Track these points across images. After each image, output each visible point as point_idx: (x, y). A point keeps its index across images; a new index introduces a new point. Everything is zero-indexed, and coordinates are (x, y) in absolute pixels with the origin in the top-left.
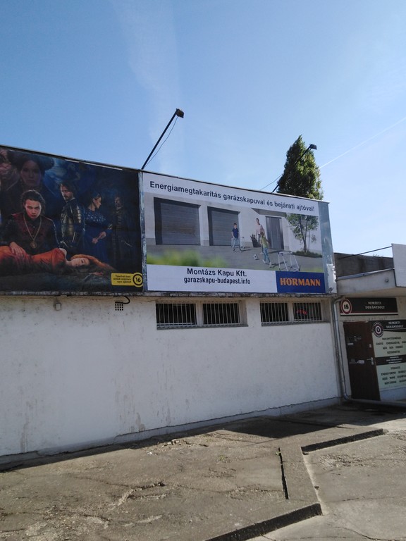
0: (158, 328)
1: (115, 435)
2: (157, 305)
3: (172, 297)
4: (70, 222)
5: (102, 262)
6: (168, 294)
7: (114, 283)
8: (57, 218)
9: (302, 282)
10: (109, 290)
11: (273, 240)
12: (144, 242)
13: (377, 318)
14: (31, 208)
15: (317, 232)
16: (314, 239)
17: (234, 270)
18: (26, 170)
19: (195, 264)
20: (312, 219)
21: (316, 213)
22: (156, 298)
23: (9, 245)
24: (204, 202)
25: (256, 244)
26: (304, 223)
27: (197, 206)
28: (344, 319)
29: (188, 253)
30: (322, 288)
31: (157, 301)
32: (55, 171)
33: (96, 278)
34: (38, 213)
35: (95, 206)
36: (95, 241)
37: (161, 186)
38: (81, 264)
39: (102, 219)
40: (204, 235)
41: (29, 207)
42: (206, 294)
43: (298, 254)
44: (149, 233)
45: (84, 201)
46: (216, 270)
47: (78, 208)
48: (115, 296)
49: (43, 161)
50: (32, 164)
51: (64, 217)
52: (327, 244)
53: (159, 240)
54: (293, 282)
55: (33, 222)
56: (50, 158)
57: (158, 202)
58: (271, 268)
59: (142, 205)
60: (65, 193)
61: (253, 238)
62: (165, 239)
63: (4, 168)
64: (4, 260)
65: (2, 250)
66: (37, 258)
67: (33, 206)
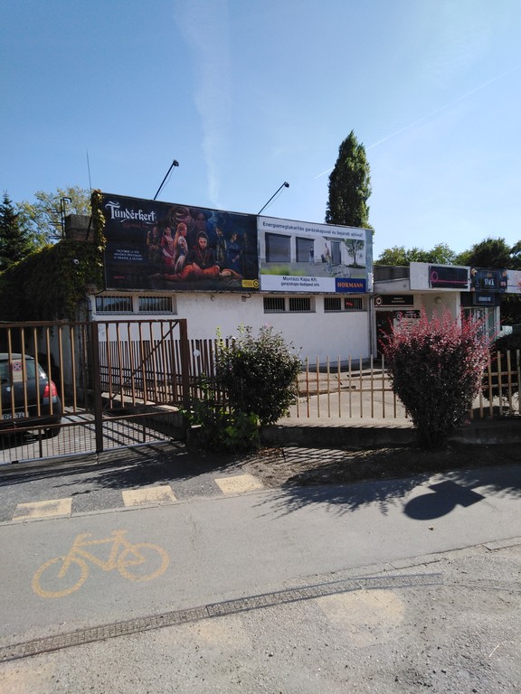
0: (265, 313)
2: (264, 299)
3: (274, 294)
4: (221, 250)
5: (238, 273)
6: (272, 292)
7: (244, 286)
8: (215, 248)
9: (351, 285)
10: (240, 289)
11: (335, 258)
13: (399, 309)
15: (363, 252)
16: (361, 256)
17: (310, 278)
18: (199, 219)
19: (287, 274)
20: (360, 242)
21: (364, 238)
23: (192, 264)
24: (293, 233)
25: (324, 260)
26: (355, 245)
27: (290, 237)
28: (377, 309)
29: (284, 267)
30: (364, 289)
31: (265, 296)
32: (213, 219)
33: (234, 283)
34: (206, 245)
35: (234, 239)
36: (234, 261)
37: (269, 225)
38: (227, 275)
39: (237, 247)
40: (293, 256)
41: (201, 242)
42: (294, 292)
43: (350, 266)
44: (262, 256)
45: (228, 237)
46: (299, 278)
47: (225, 241)
48: (243, 293)
49: (206, 213)
50: (201, 215)
51: (218, 246)
52: (369, 259)
53: (268, 260)
54: (346, 285)
55: (203, 250)
56: (210, 211)
57: (267, 235)
58: (333, 276)
59: (259, 238)
60: (218, 232)
61: (322, 256)
62: (271, 259)
63: (189, 218)
64: (190, 273)
65: (189, 267)
66: (206, 271)
67: (203, 242)
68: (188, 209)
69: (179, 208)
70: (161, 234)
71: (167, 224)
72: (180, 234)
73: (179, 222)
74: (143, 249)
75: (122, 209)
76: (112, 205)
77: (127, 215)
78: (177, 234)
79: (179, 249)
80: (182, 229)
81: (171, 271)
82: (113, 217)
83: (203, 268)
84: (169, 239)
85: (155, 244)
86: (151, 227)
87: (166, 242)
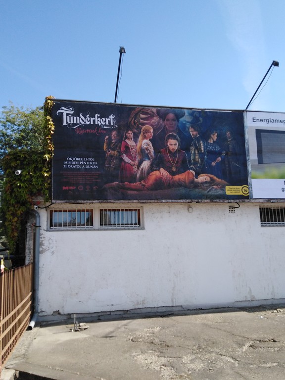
0: (262, 226)
1: (233, 301)
2: (260, 209)
3: (272, 202)
4: (196, 152)
5: (219, 178)
6: (269, 200)
7: (228, 193)
8: (188, 150)
10: (224, 197)
12: (249, 163)
14: (171, 144)
18: (168, 120)
22: (259, 204)
23: (159, 170)
31: (260, 206)
32: (186, 118)
33: (215, 190)
34: (176, 148)
35: (213, 139)
36: (214, 164)
37: (261, 121)
38: (205, 181)
39: (218, 148)
41: (170, 144)
44: (253, 156)
45: (205, 137)
47: (201, 142)
48: (229, 202)
49: (178, 112)
50: (171, 116)
51: (192, 148)
53: (260, 161)
55: (173, 154)
56: (182, 110)
57: (259, 132)
59: (247, 136)
60: (193, 133)
62: (265, 160)
63: (155, 120)
64: (156, 180)
65: (156, 174)
66: (177, 177)
67: (173, 144)
68: (154, 110)
69: (144, 109)
70: (121, 138)
71: (128, 127)
72: (145, 137)
73: (143, 124)
74: (99, 155)
75: (76, 114)
76: (64, 111)
77: (81, 120)
78: (140, 137)
79: (143, 154)
80: (147, 131)
81: (133, 179)
82: (65, 123)
83: (173, 174)
84: (131, 143)
85: (113, 150)
86: (109, 132)
87: (127, 147)
